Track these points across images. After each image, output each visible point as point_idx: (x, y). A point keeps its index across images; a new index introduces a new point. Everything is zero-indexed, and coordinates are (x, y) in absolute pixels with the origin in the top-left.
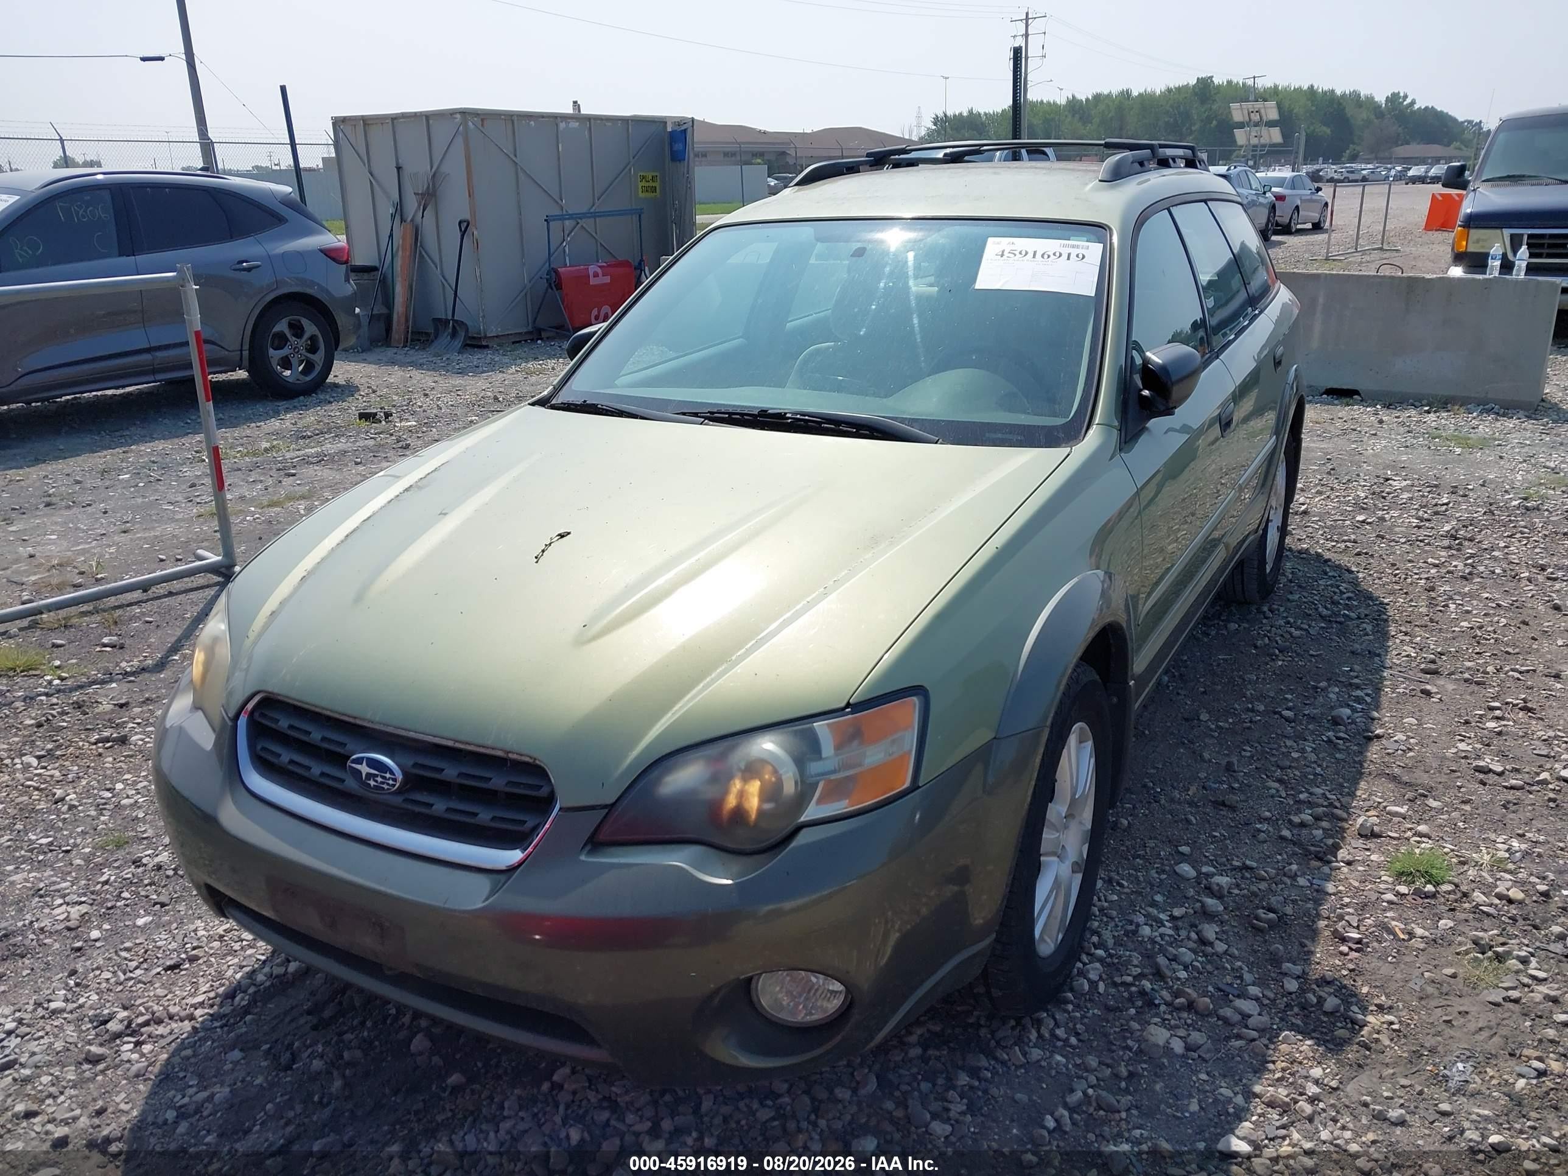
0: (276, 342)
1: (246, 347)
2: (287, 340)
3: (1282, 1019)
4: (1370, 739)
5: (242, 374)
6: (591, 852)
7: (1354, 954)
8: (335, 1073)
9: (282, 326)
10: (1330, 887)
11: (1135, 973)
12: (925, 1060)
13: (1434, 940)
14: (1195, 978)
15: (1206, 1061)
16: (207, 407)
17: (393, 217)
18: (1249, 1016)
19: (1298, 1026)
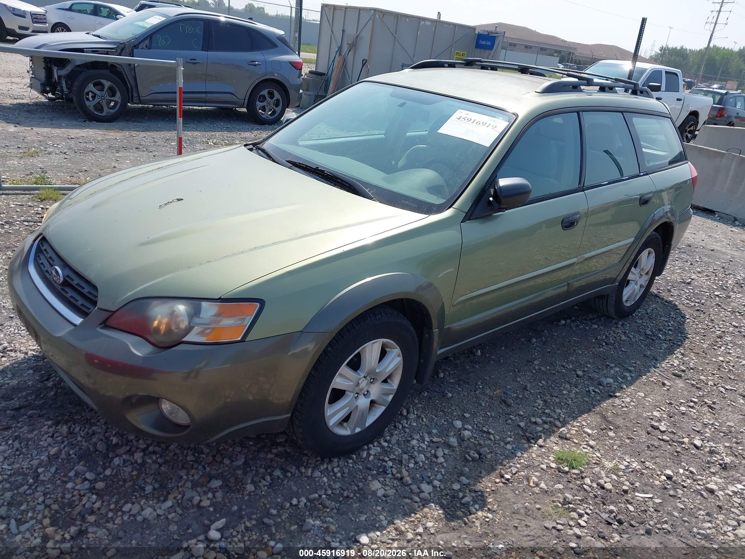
0: (261, 99)
1: (247, 98)
2: (266, 99)
3: (438, 499)
4: (611, 396)
5: (244, 110)
6: (101, 328)
7: (501, 484)
8: (54, 389)
9: (265, 92)
10: (519, 454)
11: (391, 457)
12: (272, 460)
13: (546, 492)
14: (416, 469)
15: (387, 503)
16: (180, 120)
17: (337, 52)
18: (423, 492)
19: (443, 504)
